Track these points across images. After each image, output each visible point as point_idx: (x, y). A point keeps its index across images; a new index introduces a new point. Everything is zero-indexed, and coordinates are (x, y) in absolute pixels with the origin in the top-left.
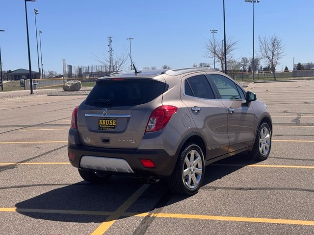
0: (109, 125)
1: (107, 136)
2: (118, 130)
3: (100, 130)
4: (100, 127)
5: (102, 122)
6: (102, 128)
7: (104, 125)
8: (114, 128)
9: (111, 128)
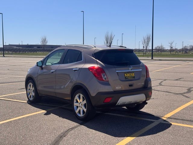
0: (131, 76)
1: (130, 83)
2: (136, 78)
3: (126, 79)
4: (126, 78)
5: (127, 75)
6: (128, 78)
7: (128, 76)
8: (134, 77)
9: (133, 78)
